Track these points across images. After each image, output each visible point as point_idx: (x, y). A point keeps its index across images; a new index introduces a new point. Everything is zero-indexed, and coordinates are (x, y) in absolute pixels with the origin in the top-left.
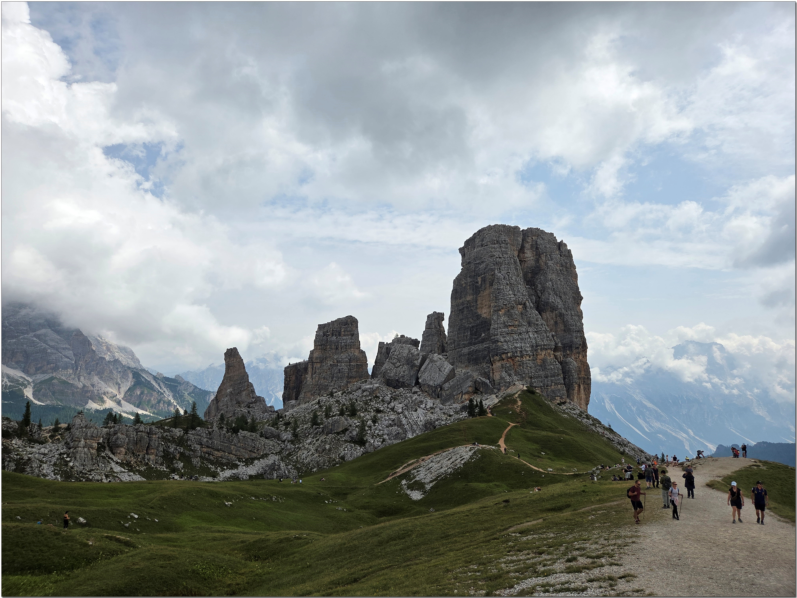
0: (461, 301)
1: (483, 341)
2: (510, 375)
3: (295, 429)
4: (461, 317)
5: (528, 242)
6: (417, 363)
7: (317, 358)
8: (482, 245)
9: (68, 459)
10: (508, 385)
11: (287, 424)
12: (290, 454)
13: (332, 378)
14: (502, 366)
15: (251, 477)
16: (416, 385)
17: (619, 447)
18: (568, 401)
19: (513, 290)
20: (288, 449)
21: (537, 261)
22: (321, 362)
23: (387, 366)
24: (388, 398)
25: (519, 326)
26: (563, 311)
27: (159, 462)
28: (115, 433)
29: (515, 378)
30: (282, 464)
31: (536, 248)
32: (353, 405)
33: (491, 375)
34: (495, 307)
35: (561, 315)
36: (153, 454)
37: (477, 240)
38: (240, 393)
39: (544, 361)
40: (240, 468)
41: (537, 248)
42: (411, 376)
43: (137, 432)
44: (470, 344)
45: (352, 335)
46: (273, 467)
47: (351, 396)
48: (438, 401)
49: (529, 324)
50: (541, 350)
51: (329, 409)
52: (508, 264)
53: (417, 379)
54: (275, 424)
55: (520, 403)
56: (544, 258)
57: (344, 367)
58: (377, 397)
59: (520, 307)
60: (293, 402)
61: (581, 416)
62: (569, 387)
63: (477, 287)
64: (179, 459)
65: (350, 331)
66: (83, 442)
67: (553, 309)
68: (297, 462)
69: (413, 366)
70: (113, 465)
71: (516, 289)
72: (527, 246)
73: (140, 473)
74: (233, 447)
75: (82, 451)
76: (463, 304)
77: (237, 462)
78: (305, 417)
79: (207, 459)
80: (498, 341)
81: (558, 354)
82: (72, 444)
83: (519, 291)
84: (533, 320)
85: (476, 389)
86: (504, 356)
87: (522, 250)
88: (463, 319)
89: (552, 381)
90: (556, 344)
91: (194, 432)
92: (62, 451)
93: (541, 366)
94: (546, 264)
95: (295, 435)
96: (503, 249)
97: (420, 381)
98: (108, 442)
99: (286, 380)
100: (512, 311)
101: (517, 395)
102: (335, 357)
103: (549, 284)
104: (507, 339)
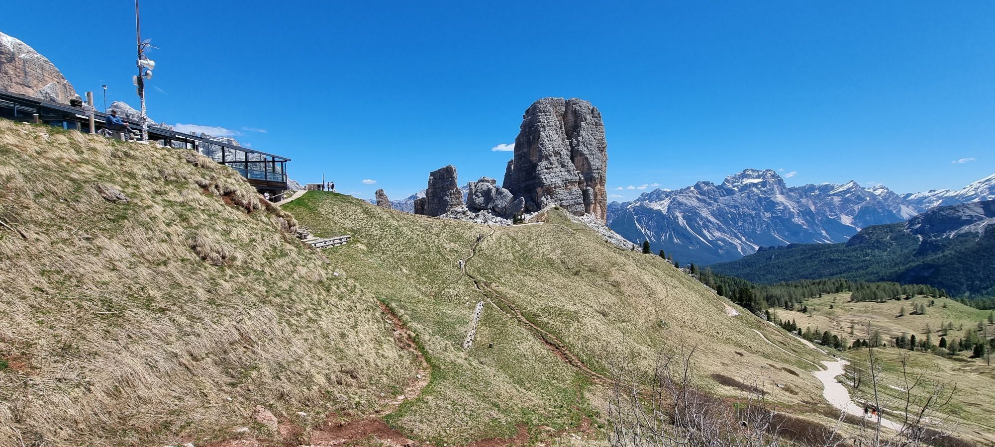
0: (520, 152)
1: (533, 178)
2: (547, 199)
5: (568, 109)
6: (492, 194)
7: (431, 193)
10: (546, 205)
13: (440, 205)
14: (543, 194)
18: (586, 214)
19: (552, 144)
21: (575, 121)
22: (433, 196)
23: (474, 197)
25: (555, 168)
26: (588, 156)
29: (550, 201)
31: (575, 113)
33: (536, 199)
34: (540, 155)
35: (587, 159)
37: (531, 111)
39: (571, 189)
42: (488, 203)
44: (526, 181)
45: (451, 178)
48: (503, 217)
49: (563, 166)
50: (569, 182)
52: (550, 126)
56: (579, 120)
62: (587, 205)
63: (530, 142)
65: (450, 176)
67: (582, 154)
71: (554, 143)
72: (569, 112)
76: (521, 154)
80: (541, 178)
81: (581, 185)
83: (556, 145)
84: (566, 164)
86: (544, 188)
87: (564, 115)
88: (521, 164)
89: (576, 202)
90: (580, 178)
93: (569, 193)
94: (580, 124)
97: (493, 205)
99: (415, 206)
100: (551, 158)
101: (546, 211)
102: (442, 193)
103: (580, 138)
104: (546, 176)
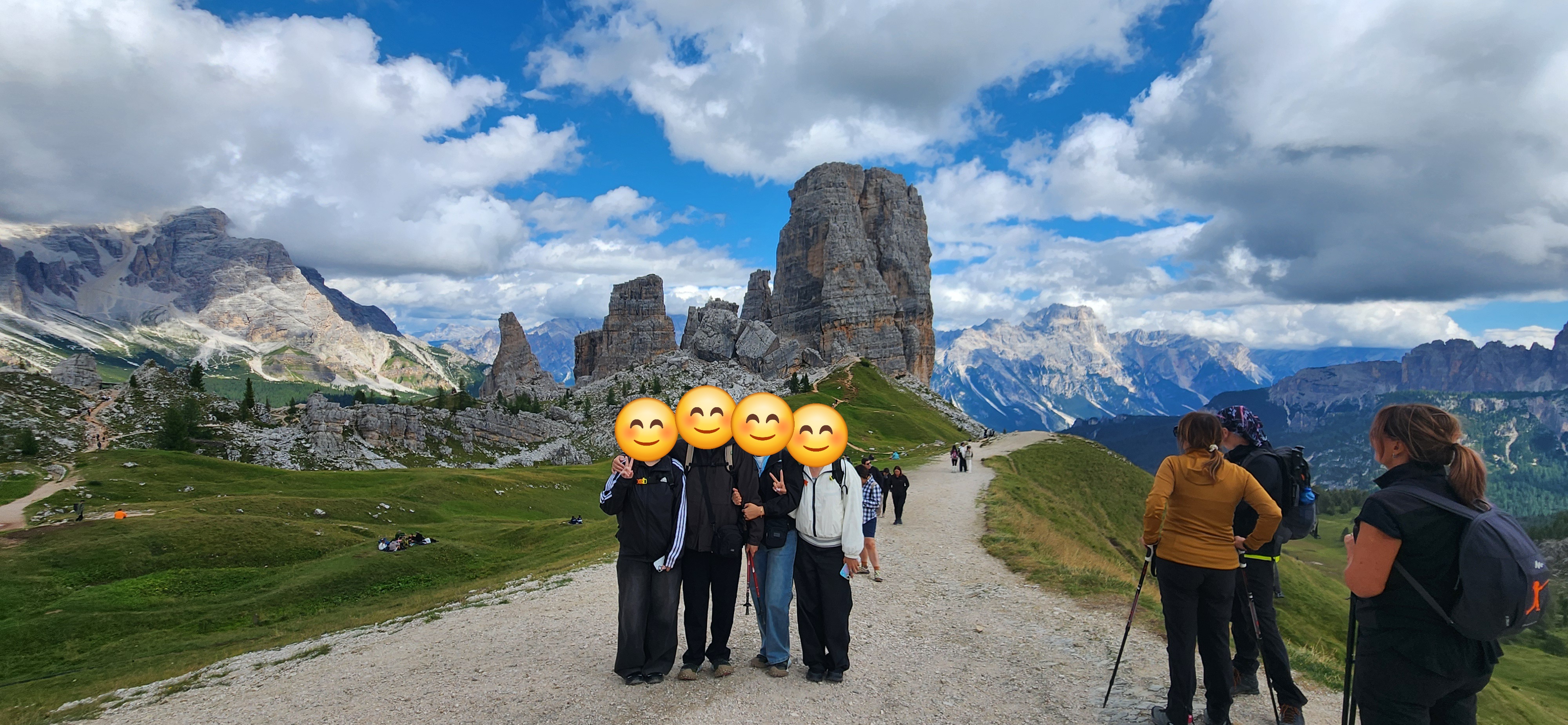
0: (789, 257)
1: (813, 305)
2: (842, 346)
3: (587, 409)
4: (788, 276)
5: (871, 185)
6: (735, 331)
7: (613, 326)
8: (815, 188)
9: (308, 445)
10: (841, 356)
11: (578, 403)
12: (582, 438)
13: (633, 349)
14: (835, 336)
15: (536, 463)
16: (732, 357)
17: (957, 423)
18: (908, 373)
19: (850, 244)
20: (579, 432)
21: (882, 209)
22: (619, 330)
23: (699, 334)
24: (699, 373)
25: (855, 287)
26: (908, 270)
27: (422, 447)
28: (364, 415)
29: (849, 348)
30: (573, 449)
32: (657, 381)
33: (822, 344)
34: (829, 264)
35: (905, 275)
36: (413, 438)
37: (809, 182)
38: (521, 366)
39: (882, 328)
40: (522, 453)
41: (882, 193)
42: (728, 347)
43: (391, 414)
44: (799, 309)
45: (656, 298)
46: (561, 452)
47: (656, 371)
48: (758, 376)
49: (868, 285)
50: (880, 315)
51: (629, 386)
52: (846, 212)
53: (735, 350)
54: (563, 403)
55: (850, 377)
56: (889, 206)
57: (646, 336)
58: (685, 371)
59: (858, 264)
60: (586, 377)
61: (920, 390)
62: (909, 358)
63: (807, 240)
64: (447, 444)
65: (653, 293)
66: (324, 426)
67: (897, 267)
68: (590, 446)
69: (730, 335)
70: (365, 451)
71: (853, 243)
72: (870, 190)
73: (399, 459)
74: (512, 430)
75: (324, 436)
76: (791, 260)
77: (519, 447)
78: (599, 395)
79: (481, 444)
80: (830, 306)
81: (899, 320)
82: (310, 428)
83: (857, 246)
84: (873, 282)
85: (803, 361)
86: (836, 323)
87: (864, 195)
88: (789, 279)
89: (890, 352)
90: (898, 308)
91: (463, 413)
92: (299, 436)
93: (879, 334)
94: (892, 213)
95: (587, 416)
96: (841, 194)
97: (738, 352)
98: (356, 425)
99: (577, 352)
100: (848, 270)
101: (848, 369)
102: (635, 324)
103: (894, 237)
104: (841, 302)
